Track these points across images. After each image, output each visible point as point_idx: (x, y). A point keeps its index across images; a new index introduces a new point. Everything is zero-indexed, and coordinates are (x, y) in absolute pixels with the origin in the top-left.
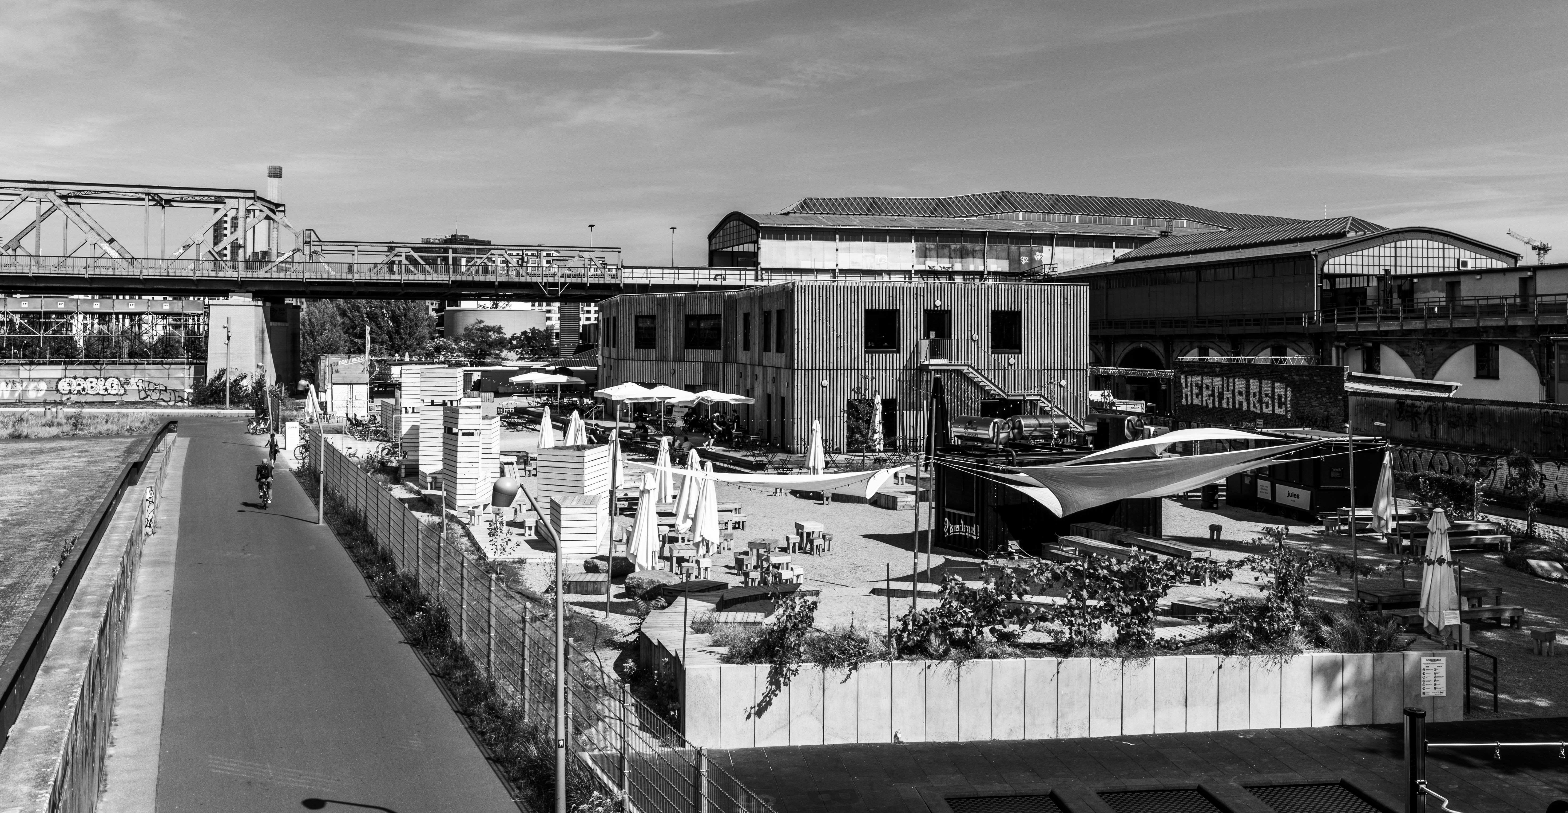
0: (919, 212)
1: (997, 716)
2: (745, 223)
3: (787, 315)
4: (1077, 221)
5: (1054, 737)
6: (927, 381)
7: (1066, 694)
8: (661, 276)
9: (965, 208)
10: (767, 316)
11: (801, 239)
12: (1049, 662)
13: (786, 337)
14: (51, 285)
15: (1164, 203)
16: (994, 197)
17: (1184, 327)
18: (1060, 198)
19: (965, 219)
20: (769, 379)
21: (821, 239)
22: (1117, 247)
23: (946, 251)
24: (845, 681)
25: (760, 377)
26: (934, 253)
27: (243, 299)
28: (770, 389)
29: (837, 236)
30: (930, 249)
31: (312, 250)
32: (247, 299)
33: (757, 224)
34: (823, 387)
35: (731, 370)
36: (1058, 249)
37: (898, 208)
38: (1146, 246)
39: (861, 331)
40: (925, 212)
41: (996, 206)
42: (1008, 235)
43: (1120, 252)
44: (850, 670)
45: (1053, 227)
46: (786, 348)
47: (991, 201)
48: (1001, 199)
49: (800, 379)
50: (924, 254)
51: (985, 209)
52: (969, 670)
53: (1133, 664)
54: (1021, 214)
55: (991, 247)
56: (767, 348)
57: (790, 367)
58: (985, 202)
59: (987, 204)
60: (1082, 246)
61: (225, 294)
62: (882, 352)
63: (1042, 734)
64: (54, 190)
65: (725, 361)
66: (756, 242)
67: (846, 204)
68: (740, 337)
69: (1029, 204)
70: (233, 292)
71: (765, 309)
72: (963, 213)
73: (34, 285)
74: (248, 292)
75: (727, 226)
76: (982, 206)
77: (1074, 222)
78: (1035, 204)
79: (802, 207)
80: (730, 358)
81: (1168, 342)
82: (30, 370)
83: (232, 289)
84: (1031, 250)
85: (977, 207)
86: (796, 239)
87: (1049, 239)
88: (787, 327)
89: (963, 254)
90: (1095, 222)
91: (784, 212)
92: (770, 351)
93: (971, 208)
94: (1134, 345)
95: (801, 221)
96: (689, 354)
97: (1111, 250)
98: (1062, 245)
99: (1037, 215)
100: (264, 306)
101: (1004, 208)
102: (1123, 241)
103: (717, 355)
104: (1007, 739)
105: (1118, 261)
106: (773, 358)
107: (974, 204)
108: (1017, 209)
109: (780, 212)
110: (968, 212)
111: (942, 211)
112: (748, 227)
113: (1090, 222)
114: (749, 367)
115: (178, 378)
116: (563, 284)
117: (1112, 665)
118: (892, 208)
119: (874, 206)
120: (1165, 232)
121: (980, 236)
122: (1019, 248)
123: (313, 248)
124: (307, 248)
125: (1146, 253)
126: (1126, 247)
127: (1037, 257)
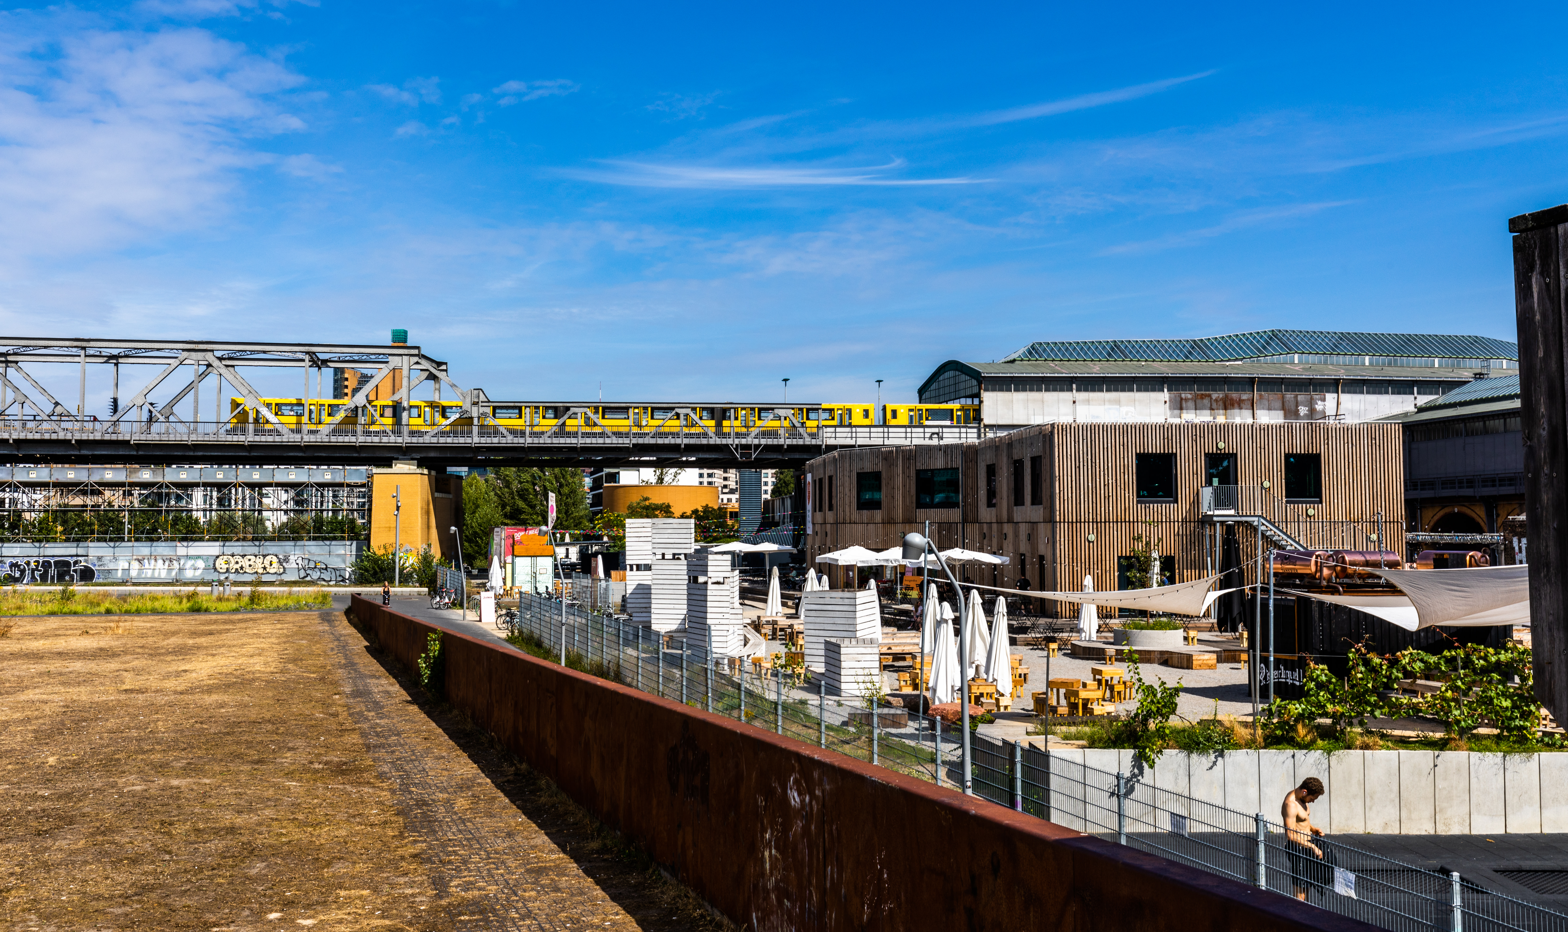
0: (1171, 356)
1: (1371, 808)
2: (963, 373)
3: (1045, 462)
4: (1367, 363)
5: (1432, 832)
6: (1210, 535)
7: (1444, 788)
8: (868, 435)
9: (1227, 350)
10: (1018, 466)
11: (1031, 390)
12: (1425, 755)
13: (1045, 486)
14: (209, 454)
15: (1476, 340)
16: (1261, 337)
17: (1510, 485)
18: (1343, 336)
19: (1228, 363)
20: (1023, 536)
21: (1055, 390)
22: (1419, 393)
23: (1206, 401)
24: (1211, 768)
25: (1010, 536)
26: (1191, 404)
27: (407, 467)
28: (1024, 547)
29: (1074, 386)
30: (1186, 400)
31: (481, 411)
32: (411, 468)
33: (979, 373)
34: (1089, 542)
35: (972, 530)
36: (1345, 398)
37: (1145, 352)
38: (1457, 391)
39: (1131, 478)
40: (1178, 355)
41: (1264, 348)
42: (1282, 381)
43: (1423, 400)
44: (1216, 757)
45: (1337, 371)
46: (1044, 499)
47: (1258, 342)
48: (1271, 339)
49: (1062, 533)
50: (1179, 406)
51: (1252, 351)
52: (1340, 761)
53: (1516, 759)
54: (1296, 356)
55: (1261, 396)
56: (1019, 500)
57: (1051, 520)
58: (1251, 343)
59: (1254, 345)
60: (1374, 393)
61: (387, 462)
62: (1157, 502)
63: (1419, 829)
64: (212, 351)
65: (965, 521)
66: (978, 395)
67: (1082, 349)
68: (983, 493)
69: (1306, 344)
70: (397, 459)
71: (1016, 457)
72: (1224, 356)
73: (191, 454)
74: (413, 459)
75: (941, 378)
76: (1248, 347)
77: (1364, 365)
78: (1313, 344)
79: (1030, 353)
80: (970, 517)
81: (1491, 504)
82: (187, 547)
83: (395, 456)
84: (1312, 399)
85: (1241, 348)
86: (1024, 390)
87: (1334, 385)
88: (1045, 475)
89: (1227, 405)
90: (1390, 365)
91: (1009, 359)
92: (1023, 504)
93: (1234, 349)
94: (1447, 510)
95: (1030, 369)
96: (921, 513)
97: (1412, 397)
98: (1349, 392)
99: (1316, 358)
100: (429, 475)
101: (1274, 349)
102: (1426, 386)
103: (955, 515)
104: (1382, 833)
105: (1421, 410)
106: (1029, 512)
107: (1237, 345)
108: (1290, 351)
109: (1004, 360)
110: (1231, 354)
111: (1199, 354)
112: (968, 378)
113: (1384, 364)
114: (995, 526)
115: (339, 555)
116: (757, 446)
117: (1493, 759)
118: (1138, 352)
119: (1116, 350)
120: (1480, 374)
121: (1250, 383)
122: (1296, 397)
123: (482, 410)
124: (475, 409)
125: (1458, 399)
126: (1431, 394)
127: (1319, 406)
